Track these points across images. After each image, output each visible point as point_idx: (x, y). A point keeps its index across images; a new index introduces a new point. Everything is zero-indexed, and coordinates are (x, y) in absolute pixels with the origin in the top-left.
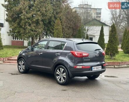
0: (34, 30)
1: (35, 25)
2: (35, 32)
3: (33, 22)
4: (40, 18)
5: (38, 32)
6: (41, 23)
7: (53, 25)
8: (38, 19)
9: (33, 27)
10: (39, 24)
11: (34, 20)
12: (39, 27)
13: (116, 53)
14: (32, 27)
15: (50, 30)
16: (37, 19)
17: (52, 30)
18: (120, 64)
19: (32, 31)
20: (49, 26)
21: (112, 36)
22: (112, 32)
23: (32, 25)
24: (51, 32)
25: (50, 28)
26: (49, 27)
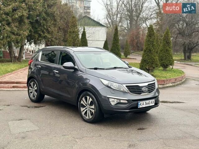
0: (15, 33)
1: (17, 24)
2: (17, 35)
3: (13, 20)
4: (25, 13)
5: (22, 35)
6: (26, 21)
7: (44, 25)
8: (23, 15)
9: (15, 28)
10: (23, 24)
11: (17, 16)
12: (24, 28)
13: (157, 66)
14: (13, 28)
15: (39, 32)
16: (21, 14)
17: (42, 33)
18: (164, 82)
19: (13, 34)
20: (37, 26)
21: (149, 43)
22: (150, 36)
23: (13, 25)
24: (40, 35)
25: (39, 29)
26: (37, 28)
